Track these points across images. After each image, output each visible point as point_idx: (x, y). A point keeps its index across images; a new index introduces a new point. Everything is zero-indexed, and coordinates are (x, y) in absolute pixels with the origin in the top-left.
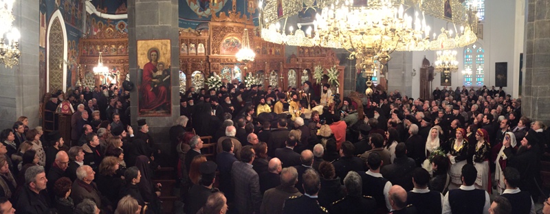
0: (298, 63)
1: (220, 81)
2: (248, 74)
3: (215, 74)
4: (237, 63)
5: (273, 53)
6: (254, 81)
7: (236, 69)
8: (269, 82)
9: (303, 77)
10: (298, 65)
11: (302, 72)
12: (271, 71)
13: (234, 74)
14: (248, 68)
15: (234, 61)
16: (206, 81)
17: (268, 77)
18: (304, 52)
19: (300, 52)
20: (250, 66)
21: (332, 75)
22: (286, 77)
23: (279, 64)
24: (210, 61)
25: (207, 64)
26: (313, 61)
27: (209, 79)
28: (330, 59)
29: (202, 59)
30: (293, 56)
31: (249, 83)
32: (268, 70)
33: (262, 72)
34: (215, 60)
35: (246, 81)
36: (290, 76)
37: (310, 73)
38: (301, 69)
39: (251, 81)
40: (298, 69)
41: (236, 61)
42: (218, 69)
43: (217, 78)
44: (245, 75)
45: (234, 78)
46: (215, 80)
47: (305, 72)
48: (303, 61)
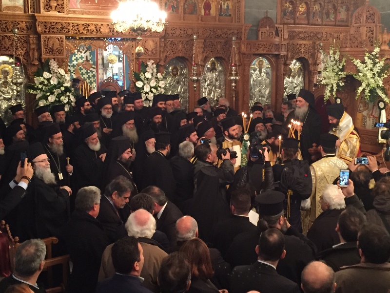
0: (277, 40)
1: (68, 84)
2: (143, 67)
3: (54, 65)
4: (113, 37)
5: (213, 11)
6: (162, 84)
7: (111, 52)
8: (199, 87)
9: (287, 80)
10: (278, 47)
11: (286, 65)
12: (205, 60)
13: (105, 67)
14: (146, 49)
15: (105, 30)
16: (30, 85)
17: (198, 75)
18: (294, 12)
19: (284, 12)
20: (151, 44)
21: (369, 75)
22: (246, 77)
23: (228, 43)
24: (39, 29)
25: (32, 38)
26: (315, 37)
27: (37, 80)
28: (364, 30)
29: (15, 24)
30: (267, 21)
31: (147, 89)
32: (200, 58)
33: (185, 60)
34: (52, 27)
35: (139, 84)
36: (255, 75)
37: (308, 69)
38: (286, 57)
39: (153, 83)
40: (277, 56)
41: (112, 30)
42: (60, 52)
43: (60, 77)
44: (137, 68)
45: (104, 77)
46: (54, 82)
47: (295, 65)
48: (292, 36)
